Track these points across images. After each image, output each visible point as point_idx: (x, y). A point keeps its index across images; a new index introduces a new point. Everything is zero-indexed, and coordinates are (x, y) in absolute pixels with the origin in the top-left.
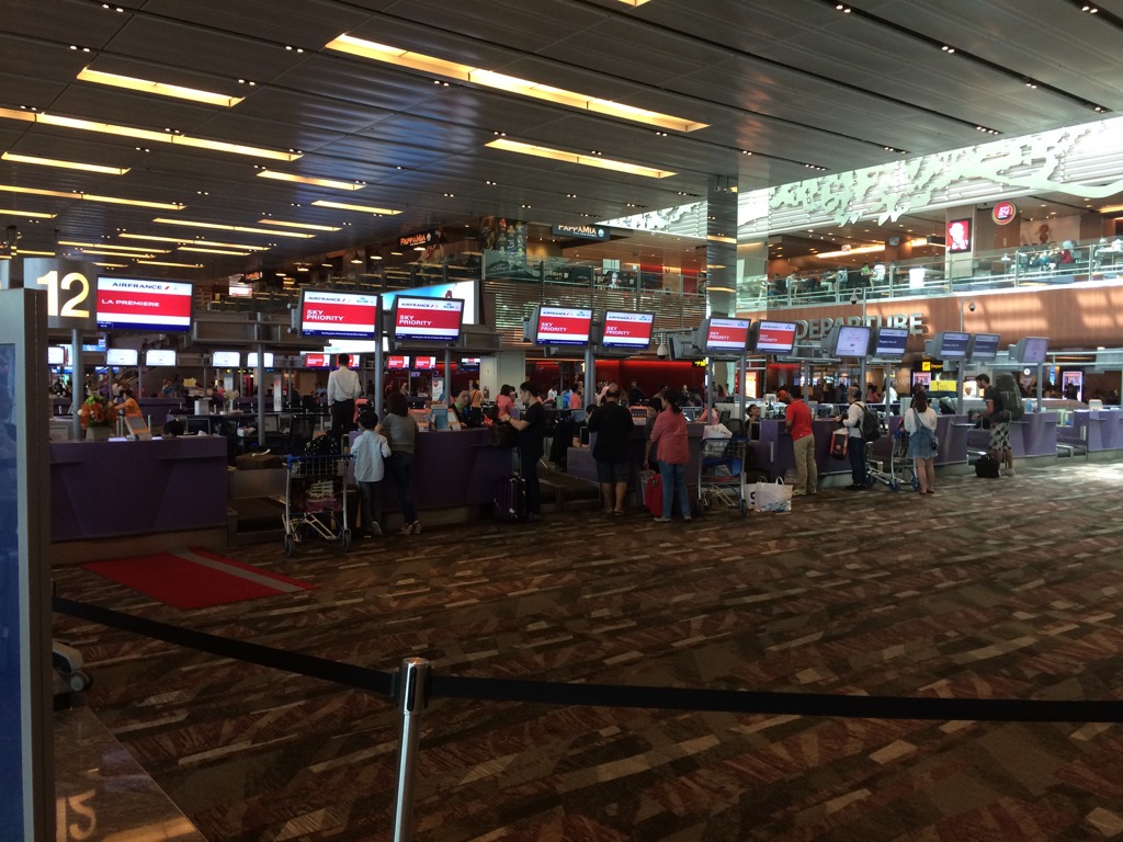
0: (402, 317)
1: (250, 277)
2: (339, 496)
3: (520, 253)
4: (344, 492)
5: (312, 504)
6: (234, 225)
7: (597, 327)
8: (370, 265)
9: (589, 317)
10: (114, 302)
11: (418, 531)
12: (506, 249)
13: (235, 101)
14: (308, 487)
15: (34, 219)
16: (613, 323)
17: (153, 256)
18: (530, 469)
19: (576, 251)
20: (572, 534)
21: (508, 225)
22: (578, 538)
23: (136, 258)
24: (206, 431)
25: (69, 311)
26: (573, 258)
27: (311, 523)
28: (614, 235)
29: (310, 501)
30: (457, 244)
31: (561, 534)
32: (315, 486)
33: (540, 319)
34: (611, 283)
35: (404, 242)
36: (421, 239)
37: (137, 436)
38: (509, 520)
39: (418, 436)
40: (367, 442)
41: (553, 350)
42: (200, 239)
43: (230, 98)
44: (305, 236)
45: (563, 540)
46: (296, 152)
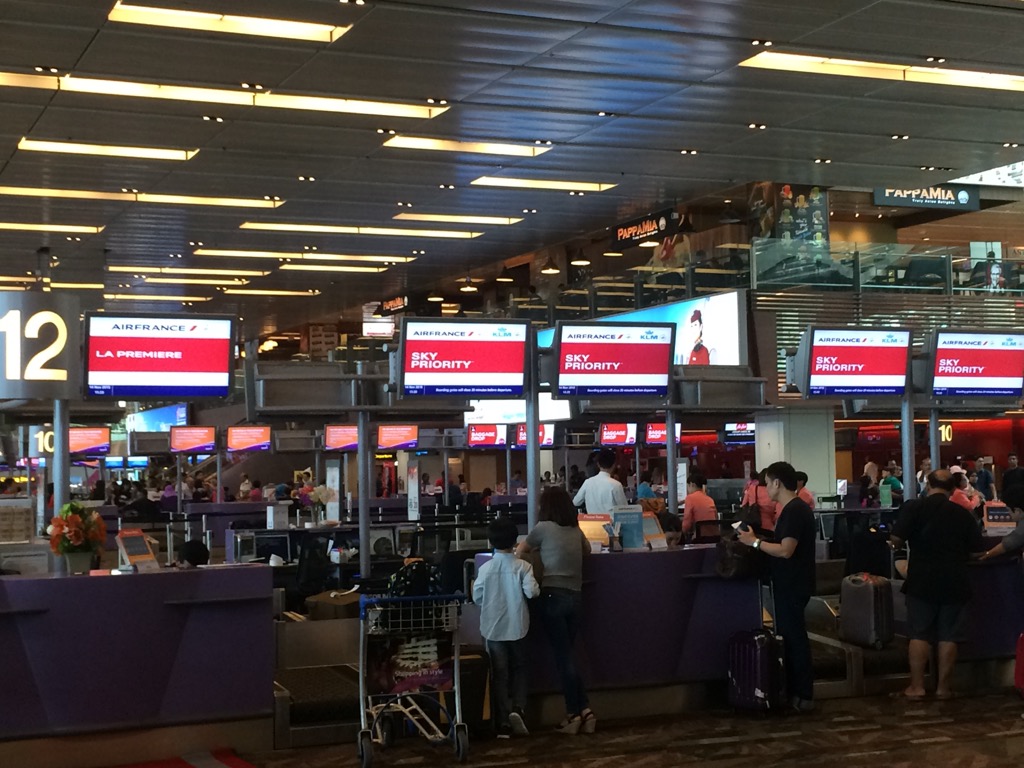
0: (569, 357)
1: (390, 305)
2: (447, 666)
3: (819, 241)
4: (456, 658)
5: (402, 678)
6: (358, 226)
7: (921, 361)
8: (573, 276)
9: (905, 344)
10: (114, 353)
11: (590, 727)
12: (793, 236)
13: (339, 32)
14: (395, 649)
15: (73, 235)
16: (950, 354)
17: (245, 282)
18: (792, 617)
19: (923, 232)
20: (867, 739)
21: (795, 196)
22: (875, 745)
23: (221, 286)
24: (282, 554)
25: (36, 371)
26: (919, 245)
27: (406, 711)
28: (987, 200)
29: (398, 673)
30: (711, 232)
31: (845, 738)
32: (407, 649)
33: (814, 352)
34: (989, 283)
35: (624, 234)
36: (650, 228)
37: (135, 567)
38: (754, 711)
39: (588, 561)
40: (500, 573)
41: (859, 405)
42: (310, 251)
43: (331, 28)
44: (466, 235)
45: (846, 749)
46: (437, 103)
